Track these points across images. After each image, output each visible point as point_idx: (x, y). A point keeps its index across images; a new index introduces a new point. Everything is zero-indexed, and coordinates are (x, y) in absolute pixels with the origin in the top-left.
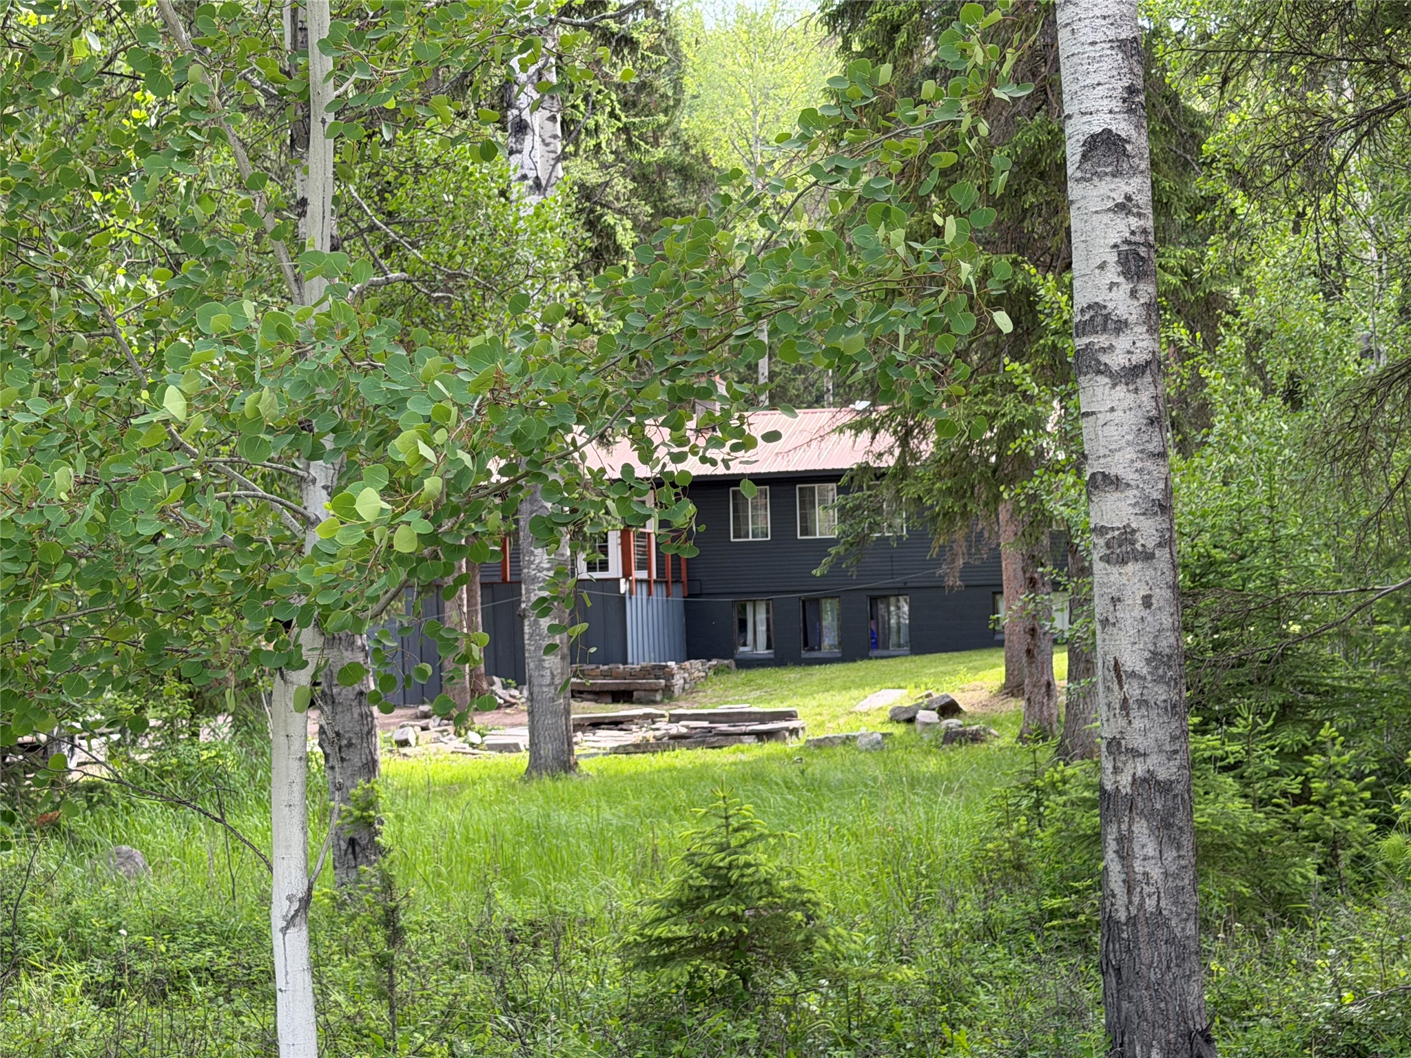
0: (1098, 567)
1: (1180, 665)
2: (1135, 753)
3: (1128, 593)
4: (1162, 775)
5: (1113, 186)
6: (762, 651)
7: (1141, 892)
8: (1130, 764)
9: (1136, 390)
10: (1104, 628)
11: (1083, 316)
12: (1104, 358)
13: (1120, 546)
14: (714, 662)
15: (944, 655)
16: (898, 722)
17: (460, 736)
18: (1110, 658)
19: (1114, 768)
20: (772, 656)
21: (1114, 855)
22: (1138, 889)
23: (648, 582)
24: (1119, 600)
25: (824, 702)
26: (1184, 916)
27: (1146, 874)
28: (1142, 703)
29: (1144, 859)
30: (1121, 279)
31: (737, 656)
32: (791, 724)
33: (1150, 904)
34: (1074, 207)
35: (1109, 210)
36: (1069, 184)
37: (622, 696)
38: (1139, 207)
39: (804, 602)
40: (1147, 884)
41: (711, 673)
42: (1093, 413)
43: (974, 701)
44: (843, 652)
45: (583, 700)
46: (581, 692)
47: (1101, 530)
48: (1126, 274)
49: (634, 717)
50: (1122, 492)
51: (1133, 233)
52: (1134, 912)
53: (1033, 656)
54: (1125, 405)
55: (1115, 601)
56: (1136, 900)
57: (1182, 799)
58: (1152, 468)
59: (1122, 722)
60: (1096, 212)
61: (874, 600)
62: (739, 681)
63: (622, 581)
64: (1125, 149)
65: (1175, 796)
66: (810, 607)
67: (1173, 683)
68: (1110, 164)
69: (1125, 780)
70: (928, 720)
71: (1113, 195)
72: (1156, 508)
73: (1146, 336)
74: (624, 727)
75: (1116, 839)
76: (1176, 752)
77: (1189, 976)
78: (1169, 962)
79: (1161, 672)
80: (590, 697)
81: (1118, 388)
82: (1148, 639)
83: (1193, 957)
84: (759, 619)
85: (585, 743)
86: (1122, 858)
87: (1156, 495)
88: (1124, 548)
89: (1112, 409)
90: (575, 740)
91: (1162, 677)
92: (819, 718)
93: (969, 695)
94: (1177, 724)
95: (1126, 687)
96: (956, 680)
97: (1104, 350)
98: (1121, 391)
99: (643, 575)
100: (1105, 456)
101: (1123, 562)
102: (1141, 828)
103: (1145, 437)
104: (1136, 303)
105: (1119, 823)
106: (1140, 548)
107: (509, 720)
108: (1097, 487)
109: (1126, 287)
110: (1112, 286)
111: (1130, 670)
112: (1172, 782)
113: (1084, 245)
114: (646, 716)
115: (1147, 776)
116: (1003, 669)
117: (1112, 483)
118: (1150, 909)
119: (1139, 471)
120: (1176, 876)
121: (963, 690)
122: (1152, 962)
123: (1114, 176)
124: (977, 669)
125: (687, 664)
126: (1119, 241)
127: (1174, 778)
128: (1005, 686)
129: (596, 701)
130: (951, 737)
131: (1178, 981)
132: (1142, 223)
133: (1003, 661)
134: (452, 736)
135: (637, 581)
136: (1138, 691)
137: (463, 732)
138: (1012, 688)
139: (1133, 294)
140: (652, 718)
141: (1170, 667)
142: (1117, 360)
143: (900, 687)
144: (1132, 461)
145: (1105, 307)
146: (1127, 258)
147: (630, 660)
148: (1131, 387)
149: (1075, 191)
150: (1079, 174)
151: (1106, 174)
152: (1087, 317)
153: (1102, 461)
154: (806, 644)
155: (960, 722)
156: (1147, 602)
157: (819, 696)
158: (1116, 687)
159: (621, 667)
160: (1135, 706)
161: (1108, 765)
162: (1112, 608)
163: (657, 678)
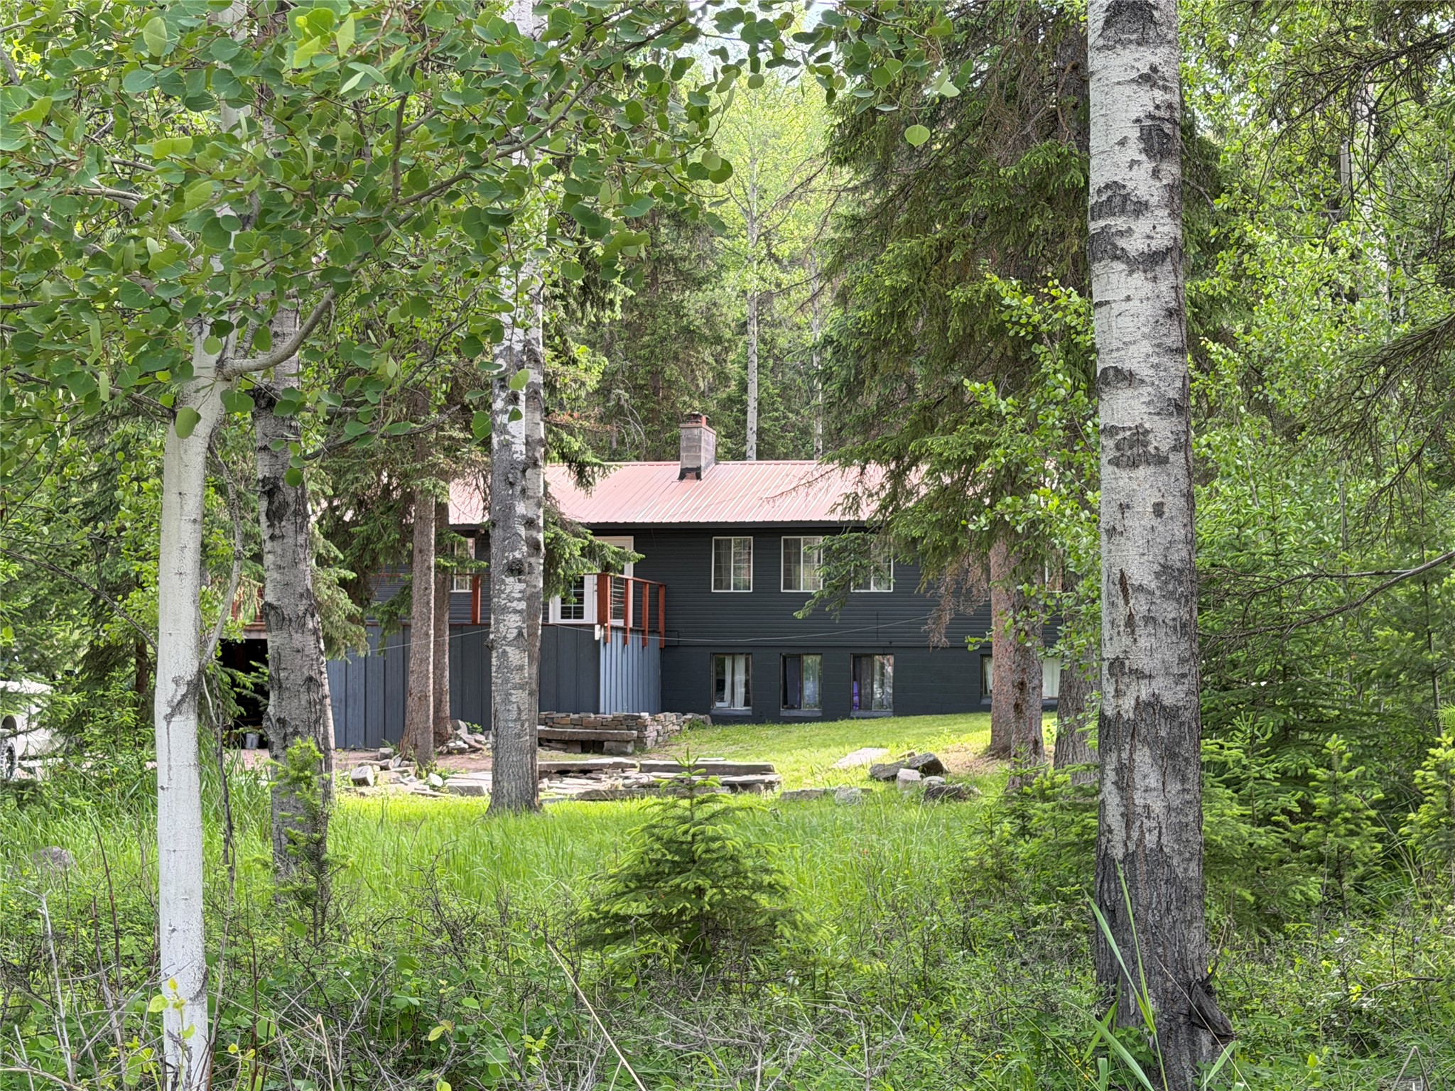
0: (1107, 472)
1: (1192, 582)
2: (1140, 675)
3: (1137, 499)
4: (1168, 700)
5: (1137, 55)
6: (740, 707)
7: (1141, 827)
8: (1134, 686)
9: (1155, 279)
10: (1110, 539)
11: (1099, 196)
12: (1122, 243)
13: (1131, 448)
14: (689, 716)
15: (928, 718)
16: (878, 780)
17: (421, 777)
18: (1116, 570)
19: (1116, 691)
20: (750, 713)
21: (1113, 787)
22: (1138, 823)
23: (624, 630)
24: (1128, 506)
25: (801, 758)
26: (1187, 855)
27: (1147, 807)
28: (1150, 620)
29: (1146, 791)
30: (1143, 157)
31: (713, 712)
32: (767, 778)
33: (1150, 840)
34: (1095, 78)
35: (1133, 80)
36: (1090, 54)
37: (592, 746)
38: (1165, 79)
39: (785, 658)
40: (1148, 817)
41: (685, 727)
42: (1107, 302)
43: (957, 762)
44: (823, 712)
45: (551, 748)
46: (549, 741)
47: (1111, 431)
48: (1148, 151)
49: (604, 765)
50: (1135, 388)
51: (1157, 107)
52: (1132, 847)
53: (1021, 711)
54: (1142, 294)
55: (1123, 508)
56: (1135, 835)
57: (1190, 727)
58: (1169, 364)
59: (1126, 640)
60: (1119, 83)
61: (857, 658)
62: (714, 736)
63: (597, 627)
64: (1152, 16)
65: (1182, 724)
66: (791, 663)
67: (1183, 600)
68: (1135, 31)
69: (1128, 704)
70: (909, 778)
71: (1136, 64)
72: (1171, 408)
73: (1168, 220)
74: (593, 775)
75: (1116, 769)
76: (1184, 676)
77: (1191, 922)
78: (1169, 903)
79: (1171, 587)
80: (559, 746)
81: (1135, 275)
82: (1158, 550)
83: (1195, 901)
84: (737, 676)
85: (550, 789)
86: (1121, 789)
87: (1173, 394)
88: (1135, 450)
89: (1128, 298)
90: (540, 786)
91: (1172, 593)
92: (796, 774)
93: (952, 756)
94: (1187, 645)
95: (1132, 602)
96: (938, 741)
97: (1121, 234)
98: (1138, 277)
99: (620, 623)
100: (1118, 350)
101: (1134, 465)
102: (1143, 757)
103: (1164, 331)
104: (1158, 184)
105: (1120, 751)
106: (1153, 451)
107: (472, 765)
108: (1108, 384)
109: (1148, 166)
110: (1133, 163)
111: (1137, 583)
112: (1178, 708)
113: (1103, 120)
114: (616, 766)
115: (1152, 699)
116: (989, 732)
117: (1125, 378)
118: (1149, 846)
119: (1155, 367)
120: (1179, 811)
121: (947, 751)
122: (1151, 903)
123: (1139, 44)
124: (962, 731)
125: (661, 716)
126: (1142, 115)
127: (1181, 704)
128: (990, 748)
129: (565, 750)
130: (932, 793)
131: (1178, 924)
132: (1168, 97)
133: (989, 725)
134: (412, 777)
135: (612, 628)
136: (1145, 608)
137: (424, 773)
138: (999, 750)
139: (1156, 173)
140: (623, 767)
141: (1181, 583)
142: (1135, 245)
143: (881, 746)
144: (1148, 356)
145: (1124, 187)
146: (1150, 134)
147: (602, 710)
148: (1149, 276)
149: (1095, 61)
150: (1101, 42)
151: (1131, 41)
152: (1104, 198)
153: (1115, 354)
154: (785, 702)
155: (942, 780)
156: (1158, 510)
157: (797, 753)
158: (1121, 602)
159: (592, 715)
160: (1142, 623)
161: (1110, 689)
162: (1120, 516)
163: (629, 728)
